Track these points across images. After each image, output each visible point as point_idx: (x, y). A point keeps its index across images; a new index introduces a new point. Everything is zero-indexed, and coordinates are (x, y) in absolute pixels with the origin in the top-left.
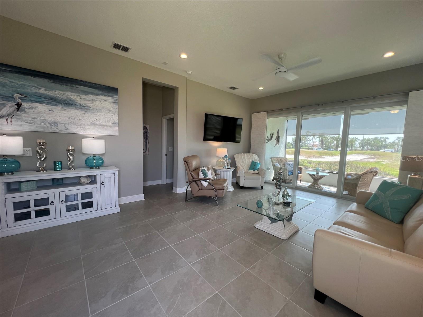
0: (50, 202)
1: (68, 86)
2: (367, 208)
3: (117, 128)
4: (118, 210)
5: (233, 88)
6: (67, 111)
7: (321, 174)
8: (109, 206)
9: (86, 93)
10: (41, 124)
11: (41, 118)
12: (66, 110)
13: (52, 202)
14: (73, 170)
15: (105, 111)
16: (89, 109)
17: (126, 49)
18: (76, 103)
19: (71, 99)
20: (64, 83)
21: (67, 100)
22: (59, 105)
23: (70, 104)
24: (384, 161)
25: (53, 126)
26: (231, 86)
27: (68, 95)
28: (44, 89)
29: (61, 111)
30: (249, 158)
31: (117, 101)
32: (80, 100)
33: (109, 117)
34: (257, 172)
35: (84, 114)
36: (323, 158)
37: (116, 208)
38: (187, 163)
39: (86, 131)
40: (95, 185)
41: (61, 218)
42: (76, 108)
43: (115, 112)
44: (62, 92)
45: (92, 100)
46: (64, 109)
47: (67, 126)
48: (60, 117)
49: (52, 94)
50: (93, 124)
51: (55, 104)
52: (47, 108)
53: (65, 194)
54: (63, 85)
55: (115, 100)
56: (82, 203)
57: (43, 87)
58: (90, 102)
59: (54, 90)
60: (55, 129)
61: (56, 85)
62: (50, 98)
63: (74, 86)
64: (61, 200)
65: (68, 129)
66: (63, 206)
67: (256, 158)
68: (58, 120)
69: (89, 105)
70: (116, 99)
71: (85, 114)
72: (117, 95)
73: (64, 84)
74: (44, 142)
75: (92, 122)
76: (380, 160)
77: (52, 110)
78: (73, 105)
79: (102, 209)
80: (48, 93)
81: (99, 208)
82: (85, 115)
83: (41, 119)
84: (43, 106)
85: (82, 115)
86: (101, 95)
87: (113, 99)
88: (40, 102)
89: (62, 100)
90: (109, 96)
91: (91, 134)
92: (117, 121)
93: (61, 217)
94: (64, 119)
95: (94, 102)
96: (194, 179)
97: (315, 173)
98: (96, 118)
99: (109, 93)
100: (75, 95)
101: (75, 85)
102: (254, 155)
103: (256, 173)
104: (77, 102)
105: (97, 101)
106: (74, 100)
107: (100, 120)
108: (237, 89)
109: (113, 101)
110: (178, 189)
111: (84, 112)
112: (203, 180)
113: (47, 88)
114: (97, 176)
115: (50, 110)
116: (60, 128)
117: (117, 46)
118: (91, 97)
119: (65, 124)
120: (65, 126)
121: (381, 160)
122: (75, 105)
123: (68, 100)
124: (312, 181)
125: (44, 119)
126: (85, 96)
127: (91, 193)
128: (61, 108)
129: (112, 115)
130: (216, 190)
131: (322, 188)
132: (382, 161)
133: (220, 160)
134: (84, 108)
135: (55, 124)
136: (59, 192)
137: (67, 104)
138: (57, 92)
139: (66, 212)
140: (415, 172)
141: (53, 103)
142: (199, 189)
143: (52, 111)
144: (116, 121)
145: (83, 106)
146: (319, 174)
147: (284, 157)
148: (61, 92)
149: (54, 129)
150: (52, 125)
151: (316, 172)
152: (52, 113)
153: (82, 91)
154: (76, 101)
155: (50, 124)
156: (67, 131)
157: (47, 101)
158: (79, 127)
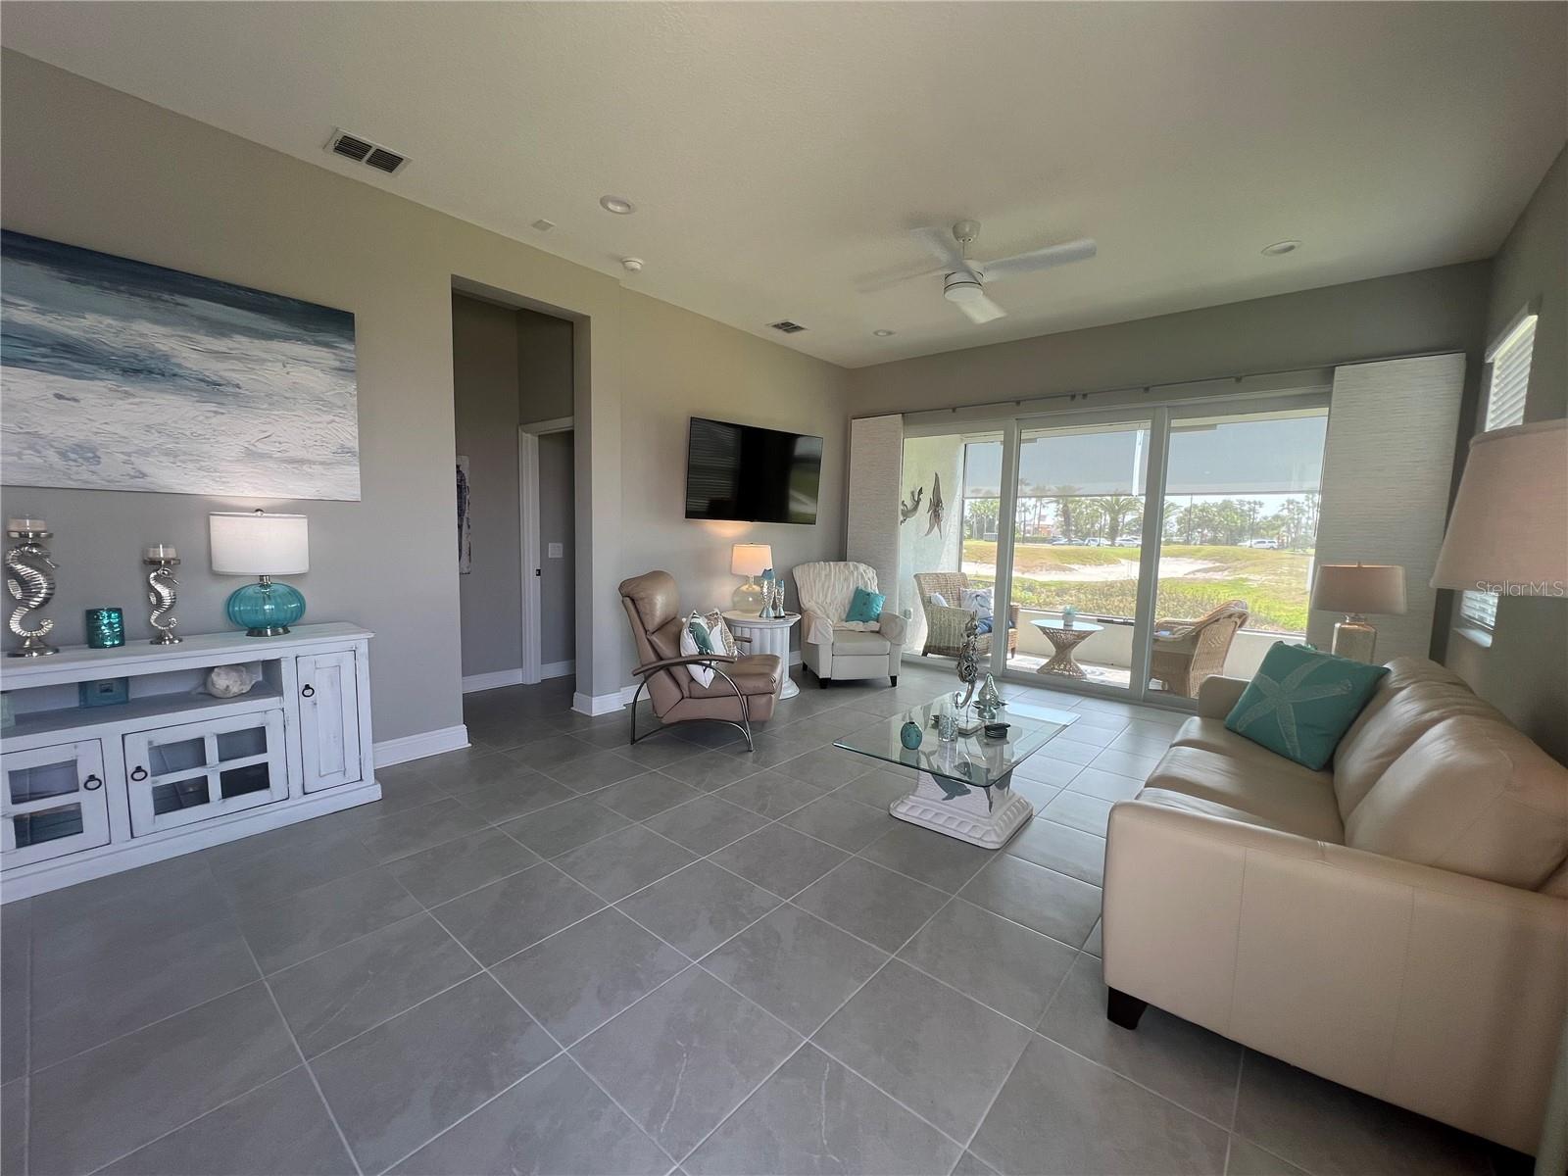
0: (83, 777)
1: (139, 296)
2: (1231, 729)
3: (355, 471)
4: (375, 793)
5: (788, 327)
6: (137, 400)
7: (1077, 626)
8: (338, 779)
9: (221, 329)
10: (19, 455)
11: (21, 428)
12: (134, 396)
13: (92, 778)
14: (177, 641)
15: (301, 401)
16: (236, 395)
17: (387, 162)
18: (177, 370)
19: (153, 353)
20: (122, 285)
21: (136, 356)
22: (99, 376)
23: (151, 372)
24: (1251, 577)
25: (75, 461)
26: (780, 320)
27: (142, 335)
28: (31, 305)
29: (113, 401)
30: (846, 579)
31: (351, 365)
32: (195, 355)
33: (319, 425)
34: (874, 626)
35: (213, 414)
36: (1071, 570)
37: (362, 784)
38: (633, 600)
39: (224, 482)
40: (278, 698)
41: (135, 842)
42: (180, 390)
43: (344, 407)
44: (112, 322)
45: (244, 358)
46: (126, 392)
47: (140, 462)
48: (106, 423)
49: (70, 328)
50: (251, 455)
51: (81, 371)
52: (48, 387)
53: (150, 743)
54: (119, 291)
55: (341, 361)
56: (221, 773)
57: (26, 297)
58: (239, 366)
59: (80, 310)
60: (86, 476)
61: (87, 293)
62: (63, 345)
63: (166, 297)
64: (131, 769)
65: (144, 475)
66: (143, 793)
67: (867, 577)
68: (98, 439)
69: (235, 377)
70: (348, 355)
71: (215, 412)
72: (351, 339)
73: (122, 288)
74: (43, 529)
75: (251, 447)
76: (1241, 576)
77: (67, 396)
78: (163, 375)
79: (305, 794)
80: (50, 322)
81: (296, 790)
82: (219, 416)
83: (19, 433)
84: (28, 377)
85: (207, 417)
86: (286, 338)
87: (334, 353)
88: (14, 360)
89: (113, 354)
90: (318, 343)
91: (247, 493)
92: (355, 444)
93: (132, 837)
94: (126, 434)
95: (257, 367)
96: (661, 659)
97: (1059, 624)
98: (264, 428)
99: (320, 331)
100: (173, 336)
101: (172, 292)
102: (862, 567)
103: (872, 632)
104: (179, 366)
105: (265, 360)
106: (166, 358)
107: (281, 439)
108: (803, 332)
109: (337, 364)
110: (595, 701)
111: (212, 407)
112: (696, 662)
113: (45, 303)
114: (284, 665)
115: (59, 397)
116: (111, 471)
117: (350, 147)
118: (241, 343)
119: (130, 456)
120: (132, 464)
121: (1244, 576)
122: (175, 375)
123: (143, 354)
124: (1052, 649)
125: (36, 435)
126: (216, 341)
127: (261, 732)
128: (110, 386)
129: (333, 421)
130: (744, 697)
131: (1083, 674)
132: (1246, 580)
133: (744, 588)
134: (211, 388)
135: (87, 453)
136: (123, 736)
137: (137, 371)
138: (90, 320)
139: (156, 814)
140: (1353, 615)
141: (76, 365)
142: (683, 698)
143: (68, 399)
144: (349, 444)
145: (208, 382)
146: (1074, 628)
147: (955, 571)
148: (109, 321)
149: (83, 475)
150: (73, 456)
151: (1063, 622)
152: (73, 407)
153: (202, 319)
154: (173, 360)
155: (63, 455)
156: (139, 484)
157: (45, 356)
158: (190, 466)
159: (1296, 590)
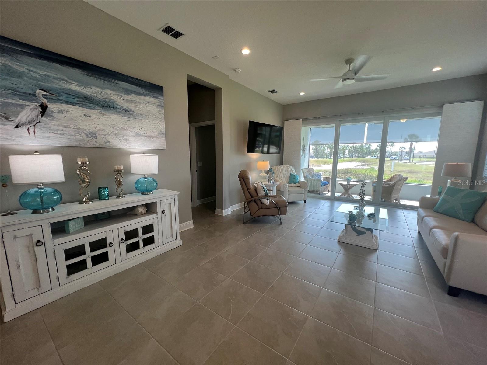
0: (108, 242)
1: (106, 80)
3: (164, 140)
4: (179, 242)
5: (273, 92)
6: (106, 117)
8: (171, 239)
9: (128, 92)
10: (75, 136)
11: (75, 126)
12: (106, 115)
13: (111, 243)
14: (124, 197)
15: (150, 116)
16: (133, 115)
17: (177, 35)
18: (117, 106)
19: (110, 100)
20: (101, 77)
21: (106, 101)
22: (96, 108)
23: (110, 107)
25: (90, 137)
27: (107, 94)
28: (76, 84)
29: (99, 117)
30: (287, 171)
31: (163, 104)
32: (122, 101)
33: (155, 125)
34: (298, 185)
35: (126, 121)
37: (177, 240)
39: (130, 144)
40: (156, 214)
41: (122, 263)
42: (118, 113)
43: (161, 118)
44: (99, 90)
45: (135, 102)
46: (103, 114)
48: (98, 125)
49: (87, 91)
50: (138, 135)
51: (91, 107)
52: (82, 112)
53: (125, 230)
54: (100, 79)
55: (160, 103)
56: (143, 239)
57: (75, 81)
58: (133, 105)
60: (94, 143)
61: (91, 79)
62: (85, 97)
63: (113, 81)
64: (120, 239)
65: (109, 142)
66: (123, 246)
67: (292, 169)
68: (96, 130)
69: (133, 108)
70: (162, 101)
71: (128, 120)
72: (163, 95)
73: (101, 78)
74: (88, 161)
75: (137, 132)
77: (88, 115)
78: (113, 108)
79: (163, 244)
80: (82, 89)
81: (161, 244)
82: (129, 122)
83: (75, 128)
84: (77, 109)
85: (125, 122)
86: (145, 95)
87: (158, 100)
88: (73, 103)
89: (100, 101)
90: (154, 97)
91: (137, 148)
92: (164, 131)
93: (121, 261)
94: (104, 128)
95: (138, 105)
97: (346, 183)
98: (140, 126)
99: (155, 93)
100: (116, 94)
101: (115, 79)
102: (291, 167)
103: (297, 187)
104: (117, 105)
105: (140, 103)
106: (114, 102)
107: (145, 129)
108: (277, 93)
109: (159, 104)
111: (126, 118)
112: (264, 198)
114: (157, 203)
115: (85, 115)
116: (100, 141)
117: (168, 30)
118: (133, 97)
119: (105, 136)
120: (106, 138)
122: (116, 108)
123: (108, 101)
125: (79, 129)
126: (127, 96)
127: (152, 226)
128: (99, 112)
129: (158, 123)
130: (279, 208)
133: (261, 174)
134: (126, 112)
135: (93, 135)
136: (118, 229)
137: (106, 107)
138: (93, 89)
139: (127, 253)
141: (89, 105)
142: (259, 209)
143: (88, 116)
144: (162, 131)
145: (125, 110)
146: (350, 184)
148: (98, 89)
149: (92, 143)
150: (90, 136)
152: (88, 119)
153: (123, 89)
154: (116, 103)
155: (87, 135)
156: (108, 145)
157: (81, 101)
158: (122, 139)
159: (388, 170)
